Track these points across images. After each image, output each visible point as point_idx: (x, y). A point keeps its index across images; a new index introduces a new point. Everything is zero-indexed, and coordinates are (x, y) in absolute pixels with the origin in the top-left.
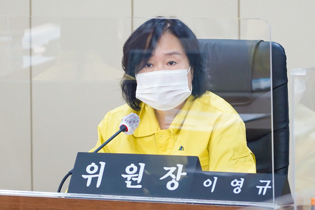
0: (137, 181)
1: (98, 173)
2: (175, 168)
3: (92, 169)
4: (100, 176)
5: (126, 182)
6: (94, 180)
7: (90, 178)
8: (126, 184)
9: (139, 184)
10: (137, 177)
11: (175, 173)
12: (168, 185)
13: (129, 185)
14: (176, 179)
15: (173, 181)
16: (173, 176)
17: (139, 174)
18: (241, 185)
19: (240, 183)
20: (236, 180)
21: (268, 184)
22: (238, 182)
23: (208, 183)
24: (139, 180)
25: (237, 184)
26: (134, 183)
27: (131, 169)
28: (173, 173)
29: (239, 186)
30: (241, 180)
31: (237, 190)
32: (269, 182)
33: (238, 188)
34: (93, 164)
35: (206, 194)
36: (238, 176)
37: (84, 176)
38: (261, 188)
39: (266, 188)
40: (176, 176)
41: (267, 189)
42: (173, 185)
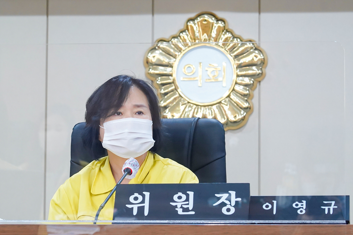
0: (188, 208)
1: (143, 202)
2: (227, 195)
3: (136, 199)
4: (146, 205)
5: (176, 209)
6: (141, 210)
7: (135, 207)
8: (177, 211)
9: (192, 211)
10: (188, 204)
11: (229, 199)
12: (224, 210)
13: (180, 212)
14: (230, 204)
15: (228, 206)
16: (227, 202)
17: (189, 201)
18: (304, 207)
19: (302, 205)
20: (297, 203)
21: (333, 204)
22: (300, 204)
23: (267, 206)
24: (191, 207)
25: (300, 206)
26: (187, 210)
27: (180, 198)
28: (226, 199)
29: (302, 208)
30: (303, 202)
31: (301, 211)
32: (333, 203)
33: (301, 209)
34: (136, 195)
35: (268, 215)
36: (300, 199)
37: (129, 206)
38: (326, 208)
39: (331, 208)
40: (230, 202)
41: (333, 208)
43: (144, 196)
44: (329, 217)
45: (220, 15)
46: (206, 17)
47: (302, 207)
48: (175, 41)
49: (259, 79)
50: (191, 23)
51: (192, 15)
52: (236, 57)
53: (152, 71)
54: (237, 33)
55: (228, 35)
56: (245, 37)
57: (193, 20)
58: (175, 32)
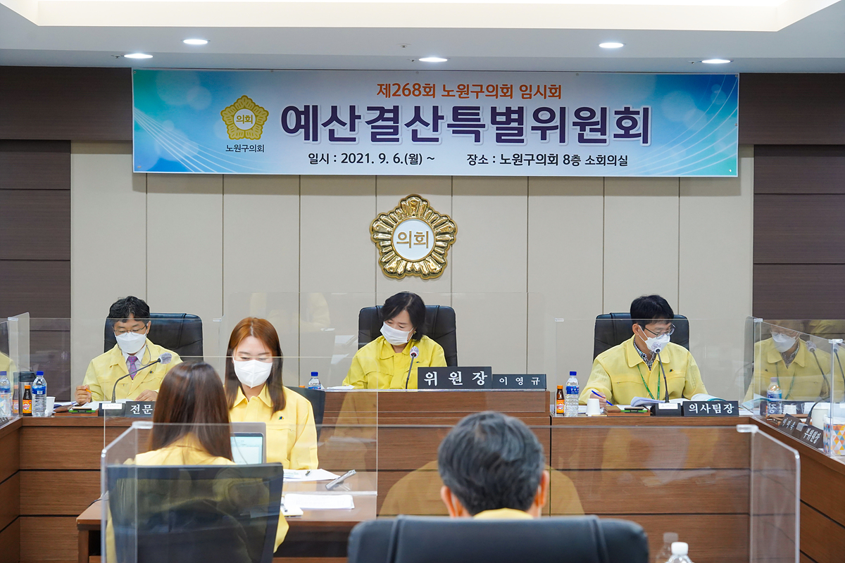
0: (459, 381)
1: (433, 377)
2: (479, 373)
4: (436, 379)
5: (452, 382)
6: (433, 382)
7: (430, 381)
9: (461, 383)
10: (458, 379)
11: (481, 376)
12: (478, 382)
13: (454, 383)
14: (482, 379)
16: (480, 378)
18: (522, 381)
20: (518, 378)
23: (502, 380)
26: (457, 382)
27: (454, 375)
28: (479, 376)
30: (521, 378)
31: (521, 384)
32: (537, 378)
34: (429, 373)
35: (502, 386)
36: (519, 376)
37: (426, 380)
42: (481, 382)
43: (434, 374)
44: (535, 387)
45: (424, 197)
46: (414, 199)
47: (520, 381)
48: (392, 215)
49: (451, 243)
50: (403, 203)
51: (404, 197)
52: (435, 227)
53: (375, 237)
54: (436, 210)
55: (430, 211)
56: (442, 213)
57: (404, 200)
58: (392, 209)
